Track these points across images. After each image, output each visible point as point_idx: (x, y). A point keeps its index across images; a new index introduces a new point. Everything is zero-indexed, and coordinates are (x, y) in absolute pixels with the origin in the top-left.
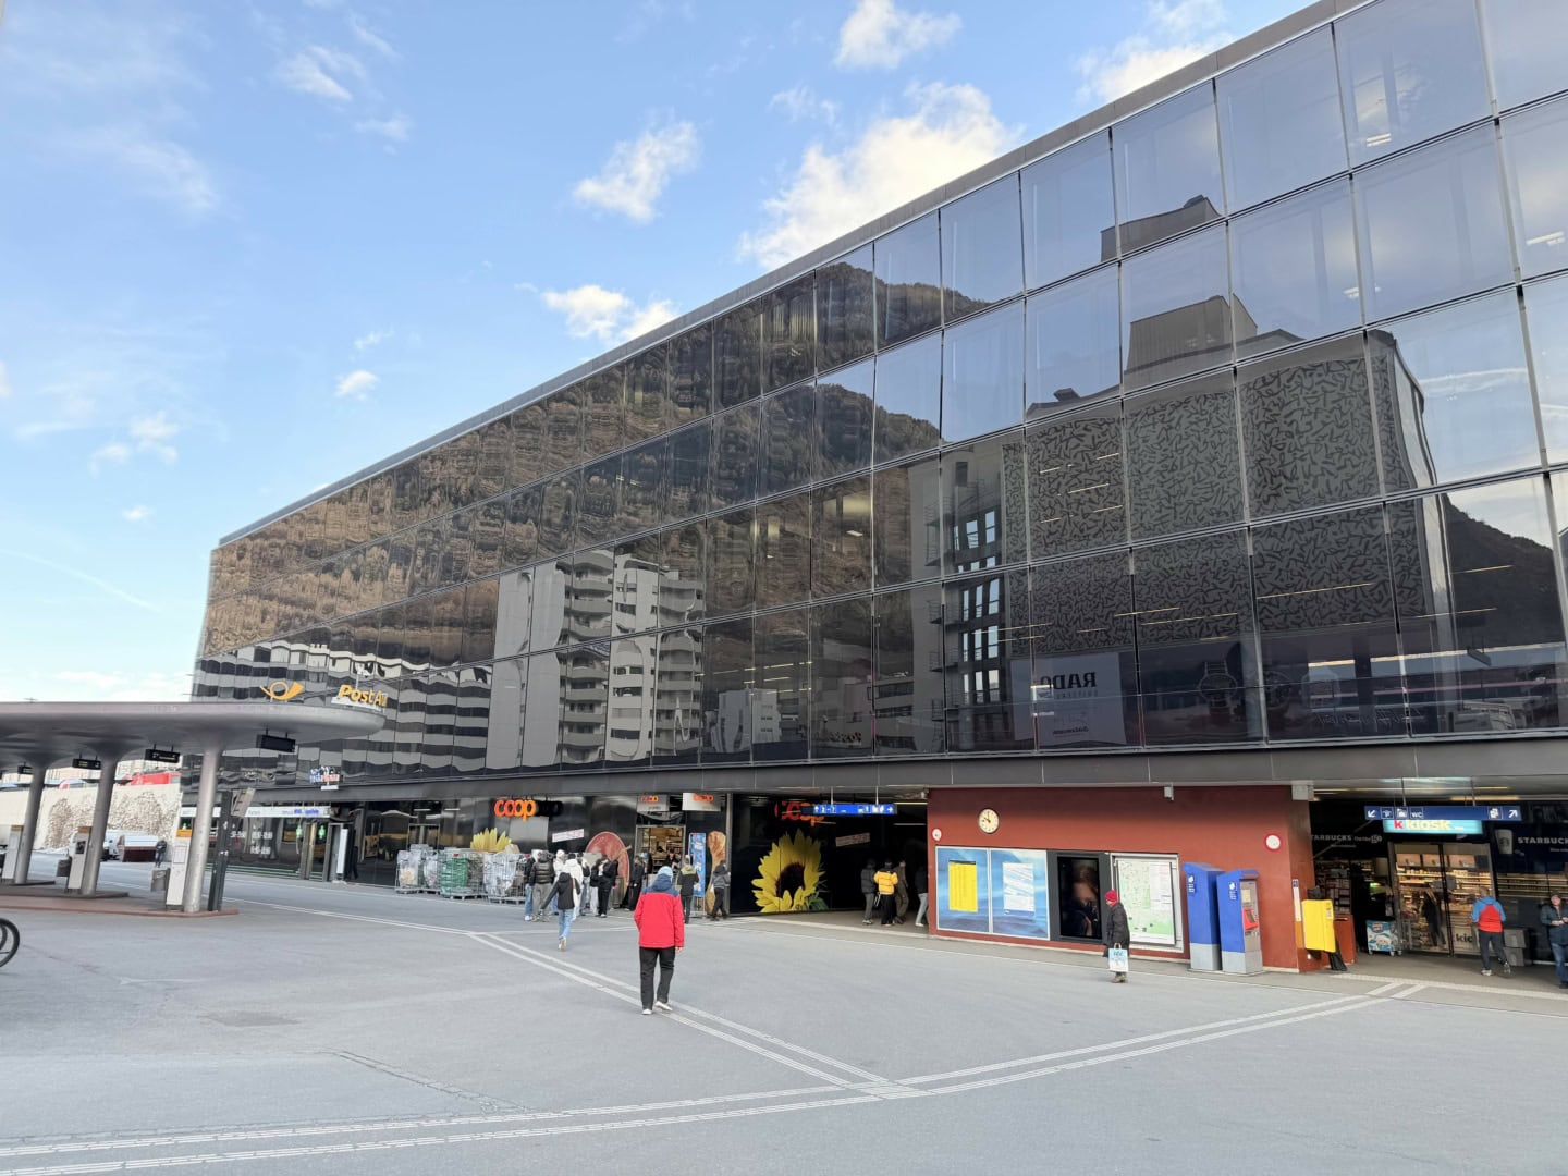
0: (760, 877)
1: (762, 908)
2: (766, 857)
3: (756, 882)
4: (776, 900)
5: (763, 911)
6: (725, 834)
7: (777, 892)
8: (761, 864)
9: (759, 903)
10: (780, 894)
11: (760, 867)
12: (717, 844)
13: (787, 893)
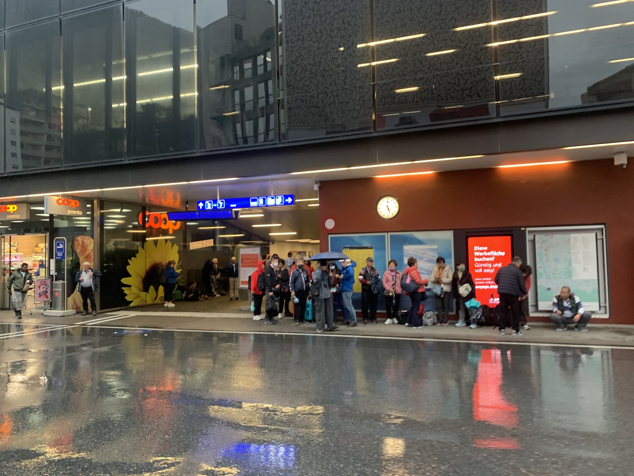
0: (128, 275)
1: (131, 302)
2: (132, 258)
3: (124, 281)
4: (143, 294)
5: (131, 305)
6: (93, 238)
7: (144, 287)
8: (129, 264)
9: (128, 298)
10: (146, 289)
11: (128, 267)
12: (84, 247)
13: (152, 288)
